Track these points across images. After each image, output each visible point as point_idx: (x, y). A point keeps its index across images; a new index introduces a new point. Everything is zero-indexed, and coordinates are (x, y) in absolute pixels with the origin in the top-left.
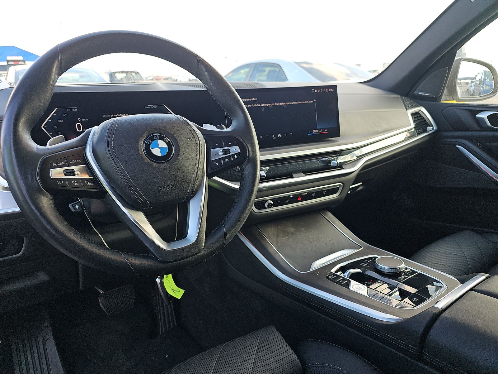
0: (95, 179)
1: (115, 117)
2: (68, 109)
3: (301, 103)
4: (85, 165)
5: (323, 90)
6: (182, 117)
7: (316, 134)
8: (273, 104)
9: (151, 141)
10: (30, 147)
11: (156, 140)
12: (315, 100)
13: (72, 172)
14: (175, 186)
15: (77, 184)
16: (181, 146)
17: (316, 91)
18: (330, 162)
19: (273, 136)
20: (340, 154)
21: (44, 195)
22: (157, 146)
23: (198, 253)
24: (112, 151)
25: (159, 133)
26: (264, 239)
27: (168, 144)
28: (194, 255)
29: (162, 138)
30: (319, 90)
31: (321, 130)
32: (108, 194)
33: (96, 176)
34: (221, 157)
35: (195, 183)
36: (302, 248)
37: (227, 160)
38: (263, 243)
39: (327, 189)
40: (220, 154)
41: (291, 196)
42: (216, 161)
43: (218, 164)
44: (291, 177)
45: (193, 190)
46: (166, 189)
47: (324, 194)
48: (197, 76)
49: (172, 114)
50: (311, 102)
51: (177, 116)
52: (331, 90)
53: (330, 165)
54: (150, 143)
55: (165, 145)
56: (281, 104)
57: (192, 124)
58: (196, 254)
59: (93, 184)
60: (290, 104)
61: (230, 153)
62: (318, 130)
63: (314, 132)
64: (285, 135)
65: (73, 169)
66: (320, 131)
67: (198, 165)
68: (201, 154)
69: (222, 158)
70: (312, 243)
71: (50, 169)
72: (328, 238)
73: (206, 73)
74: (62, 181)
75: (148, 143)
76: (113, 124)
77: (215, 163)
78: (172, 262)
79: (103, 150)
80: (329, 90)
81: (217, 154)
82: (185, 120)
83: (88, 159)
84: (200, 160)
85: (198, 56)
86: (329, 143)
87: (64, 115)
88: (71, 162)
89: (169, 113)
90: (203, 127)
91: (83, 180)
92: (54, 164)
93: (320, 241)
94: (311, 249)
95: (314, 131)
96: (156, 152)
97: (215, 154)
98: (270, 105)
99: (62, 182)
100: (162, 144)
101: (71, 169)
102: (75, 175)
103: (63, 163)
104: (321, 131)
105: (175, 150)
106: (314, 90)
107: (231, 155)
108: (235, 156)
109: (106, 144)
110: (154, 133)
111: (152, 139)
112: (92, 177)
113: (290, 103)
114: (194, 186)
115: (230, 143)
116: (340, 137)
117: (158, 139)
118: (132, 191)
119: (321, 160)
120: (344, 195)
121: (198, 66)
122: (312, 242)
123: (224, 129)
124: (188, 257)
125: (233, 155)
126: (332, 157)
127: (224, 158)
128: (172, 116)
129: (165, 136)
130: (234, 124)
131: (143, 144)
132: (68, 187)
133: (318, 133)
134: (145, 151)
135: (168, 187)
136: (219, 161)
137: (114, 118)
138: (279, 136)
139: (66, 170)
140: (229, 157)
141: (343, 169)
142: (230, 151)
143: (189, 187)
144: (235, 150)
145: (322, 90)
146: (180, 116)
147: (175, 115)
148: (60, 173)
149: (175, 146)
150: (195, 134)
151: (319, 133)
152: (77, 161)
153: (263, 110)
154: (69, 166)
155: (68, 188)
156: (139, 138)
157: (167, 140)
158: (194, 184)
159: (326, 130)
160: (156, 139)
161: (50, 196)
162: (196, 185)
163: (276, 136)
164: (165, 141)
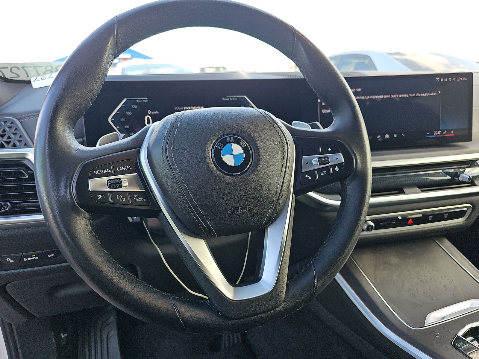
0: (148, 193)
1: (180, 111)
2: (138, 100)
3: (420, 95)
4: (136, 174)
5: (452, 79)
6: (266, 112)
7: (437, 136)
8: (381, 97)
9: (223, 145)
10: (69, 147)
11: (229, 144)
12: (439, 92)
13: (118, 183)
14: (250, 208)
15: (123, 199)
16: (262, 153)
17: (442, 80)
18: (457, 175)
19: (379, 137)
20: (471, 165)
21: (78, 213)
22: (230, 152)
23: (275, 308)
24: (171, 157)
25: (234, 134)
26: (357, 269)
27: (245, 149)
28: (270, 310)
29: (237, 142)
30: (447, 79)
31: (445, 131)
32: (162, 213)
33: (149, 188)
34: (316, 167)
35: (276, 204)
36: (410, 290)
37: (323, 173)
38: (357, 275)
39: (450, 211)
40: (314, 163)
41: (399, 218)
42: (308, 173)
43: (310, 178)
44: (401, 192)
45: (273, 213)
46: (238, 211)
47: (446, 217)
48: (291, 57)
49: (253, 107)
50: (434, 94)
51: (261, 110)
52: (464, 79)
53: (457, 179)
54: (222, 147)
55: (241, 151)
56: (393, 96)
57: (279, 121)
58: (273, 309)
59: (144, 199)
60: (404, 97)
61: (329, 163)
62: (441, 132)
63: (434, 134)
64: (395, 136)
65: (120, 179)
66: (443, 133)
67: (284, 180)
68: (288, 164)
69: (317, 170)
70: (424, 283)
71: (90, 179)
72: (447, 277)
73: (303, 52)
74: (104, 195)
75: (219, 148)
76: (176, 120)
77: (306, 176)
78: (238, 319)
79: (159, 156)
80: (461, 79)
81: (310, 163)
82: (270, 117)
83: (142, 166)
84: (287, 172)
85: (294, 29)
86: (456, 149)
87: (133, 106)
88: (119, 169)
89: (250, 107)
90: (292, 125)
91: (132, 193)
92: (96, 172)
93: (436, 281)
94: (424, 293)
95: (436, 133)
96: (229, 160)
97: (307, 163)
98: (377, 97)
99: (103, 197)
100: (237, 149)
101: (118, 179)
102: (121, 187)
103: (108, 170)
104: (445, 133)
105: (254, 158)
106: (440, 80)
107: (331, 166)
108: (337, 167)
109: (164, 147)
110: (228, 134)
111: (225, 142)
112: (144, 190)
113: (405, 95)
114: (275, 209)
115: (330, 149)
116: (472, 141)
117: (232, 142)
118: (193, 212)
119: (444, 172)
120: (473, 220)
121: (294, 42)
122: (424, 281)
123: (320, 129)
124: (261, 313)
125: (333, 166)
126: (461, 168)
127: (320, 170)
128: (254, 110)
129: (242, 138)
130: (336, 123)
131: (213, 147)
132: (111, 203)
133: (440, 136)
134: (213, 158)
135: (240, 209)
136: (312, 173)
137: (179, 113)
138: (386, 138)
139: (110, 180)
140: (327, 169)
141: (476, 185)
142: (329, 161)
143: (268, 210)
144: (337, 159)
145: (450, 79)
146: (264, 111)
147: (258, 109)
148: (102, 185)
149: (255, 153)
150: (282, 136)
151: (442, 135)
152: (126, 168)
153: (368, 103)
154: (115, 175)
155: (111, 205)
156: (208, 140)
157: (245, 144)
158: (276, 206)
159: (452, 132)
160: (230, 142)
161: (87, 215)
162: (278, 207)
163: (383, 136)
164: (241, 146)
